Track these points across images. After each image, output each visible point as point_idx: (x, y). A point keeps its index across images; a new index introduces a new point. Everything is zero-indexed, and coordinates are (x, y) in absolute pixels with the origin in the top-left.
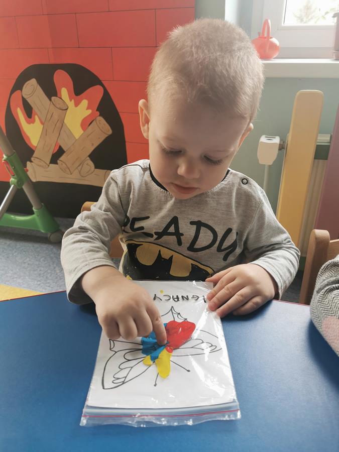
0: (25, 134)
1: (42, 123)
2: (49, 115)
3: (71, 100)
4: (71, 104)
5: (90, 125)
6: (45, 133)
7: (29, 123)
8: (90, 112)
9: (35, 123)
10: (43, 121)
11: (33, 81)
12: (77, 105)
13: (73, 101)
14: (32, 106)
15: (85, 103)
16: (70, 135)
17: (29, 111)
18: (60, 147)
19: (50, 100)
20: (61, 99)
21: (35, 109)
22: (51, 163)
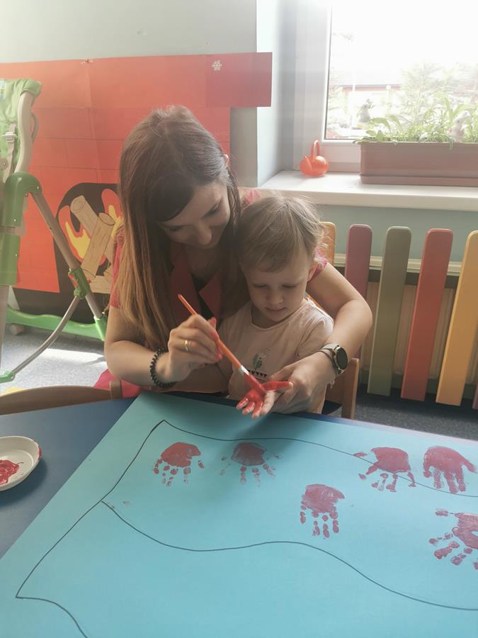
1: (90, 237)
2: (97, 230)
3: (118, 217)
4: (118, 220)
6: (92, 246)
7: (77, 236)
9: (82, 237)
10: (91, 234)
11: (82, 198)
14: (81, 221)
17: (77, 226)
18: (106, 259)
19: (98, 215)
20: (108, 214)
21: (83, 223)
22: (97, 274)
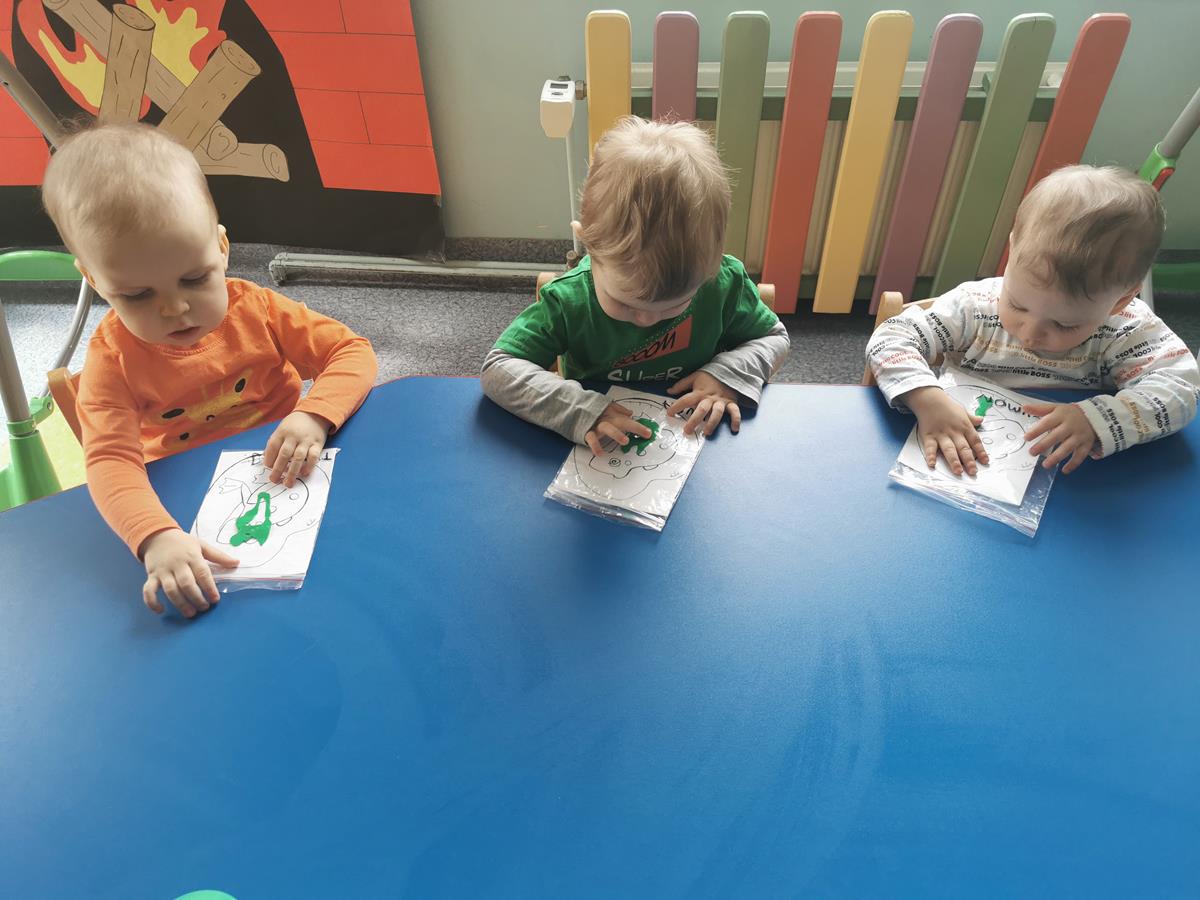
0: (67, 82)
1: (102, 59)
2: (115, 44)
3: (158, 11)
4: (160, 18)
5: (208, 59)
6: (112, 80)
7: (72, 61)
8: (204, 32)
9: (86, 61)
10: (104, 54)
12: (173, 18)
13: (163, 11)
14: (72, 26)
15: (190, 14)
16: (171, 79)
17: (67, 38)
18: (152, 104)
19: (111, 11)
20: (136, 8)
21: (80, 31)
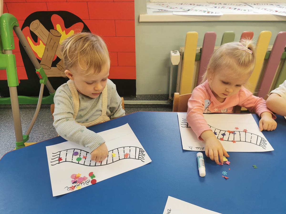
0: (34, 51)
2: (49, 40)
4: (63, 33)
7: (36, 45)
9: (40, 45)
10: (45, 43)
11: (37, 21)
12: (67, 33)
14: (37, 35)
15: (72, 32)
17: (35, 38)
18: (57, 57)
19: (49, 31)
20: (56, 30)
21: (40, 37)
22: (52, 66)
